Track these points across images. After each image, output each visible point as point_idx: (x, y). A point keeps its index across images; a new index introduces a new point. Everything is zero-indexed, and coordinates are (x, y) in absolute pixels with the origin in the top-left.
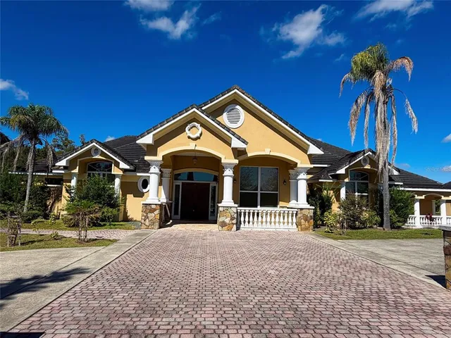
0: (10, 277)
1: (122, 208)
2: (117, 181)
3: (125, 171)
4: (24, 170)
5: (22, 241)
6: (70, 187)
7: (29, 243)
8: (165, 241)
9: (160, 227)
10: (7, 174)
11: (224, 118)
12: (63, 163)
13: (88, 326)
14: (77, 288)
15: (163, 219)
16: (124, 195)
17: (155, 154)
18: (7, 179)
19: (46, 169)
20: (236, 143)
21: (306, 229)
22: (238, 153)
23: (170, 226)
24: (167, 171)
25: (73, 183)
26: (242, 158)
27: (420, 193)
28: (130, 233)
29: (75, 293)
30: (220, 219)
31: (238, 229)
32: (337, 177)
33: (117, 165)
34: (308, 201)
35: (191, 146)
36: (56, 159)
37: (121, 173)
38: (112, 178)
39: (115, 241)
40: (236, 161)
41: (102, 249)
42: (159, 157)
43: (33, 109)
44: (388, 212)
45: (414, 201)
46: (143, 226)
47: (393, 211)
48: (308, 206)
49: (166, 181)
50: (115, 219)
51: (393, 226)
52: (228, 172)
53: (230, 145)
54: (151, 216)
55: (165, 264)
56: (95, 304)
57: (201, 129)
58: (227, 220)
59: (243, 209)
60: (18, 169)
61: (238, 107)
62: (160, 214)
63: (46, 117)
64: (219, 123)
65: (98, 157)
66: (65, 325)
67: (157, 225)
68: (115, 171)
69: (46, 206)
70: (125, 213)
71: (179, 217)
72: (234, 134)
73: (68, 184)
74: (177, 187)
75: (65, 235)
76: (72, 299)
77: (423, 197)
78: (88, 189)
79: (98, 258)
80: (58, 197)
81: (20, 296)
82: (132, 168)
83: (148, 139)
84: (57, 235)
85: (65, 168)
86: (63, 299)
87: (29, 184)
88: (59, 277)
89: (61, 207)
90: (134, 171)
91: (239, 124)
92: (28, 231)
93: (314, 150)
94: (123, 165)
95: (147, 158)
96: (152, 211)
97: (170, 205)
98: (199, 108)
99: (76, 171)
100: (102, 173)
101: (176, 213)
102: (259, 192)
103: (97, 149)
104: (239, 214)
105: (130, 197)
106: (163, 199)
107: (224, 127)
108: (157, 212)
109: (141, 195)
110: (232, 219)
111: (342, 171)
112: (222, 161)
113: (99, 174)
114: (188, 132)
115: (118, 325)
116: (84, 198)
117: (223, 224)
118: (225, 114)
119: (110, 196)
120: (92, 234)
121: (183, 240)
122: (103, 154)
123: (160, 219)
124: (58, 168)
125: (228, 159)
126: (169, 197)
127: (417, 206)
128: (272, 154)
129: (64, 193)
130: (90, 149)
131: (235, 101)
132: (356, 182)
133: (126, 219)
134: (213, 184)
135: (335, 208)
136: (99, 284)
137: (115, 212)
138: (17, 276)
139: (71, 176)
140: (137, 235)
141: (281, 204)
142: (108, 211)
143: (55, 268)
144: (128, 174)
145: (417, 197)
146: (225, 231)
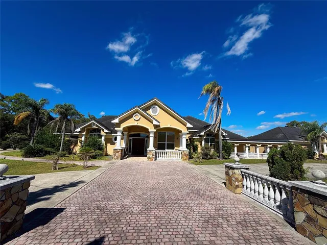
0: (53, 185)
1: (105, 150)
2: (103, 138)
3: (107, 133)
4: (60, 132)
5: (59, 167)
6: (81, 140)
7: (62, 168)
8: (122, 166)
9: (121, 159)
10: (52, 134)
11: (150, 112)
12: (78, 130)
13: (83, 205)
14: (80, 190)
15: (123, 155)
16: (106, 144)
17: (120, 127)
18: (52, 137)
19: (71, 132)
20: (155, 123)
21: (186, 160)
22: (156, 126)
23: (126, 158)
24: (126, 133)
25: (83, 139)
26: (158, 128)
27: (237, 143)
28: (108, 162)
29: (79, 192)
30: (148, 156)
31: (155, 160)
32: (200, 136)
33: (103, 130)
34: (187, 147)
35: (135, 124)
36: (76, 128)
37: (105, 134)
38: (101, 136)
39: (100, 167)
40: (155, 130)
41: (93, 171)
42: (121, 129)
43: (66, 105)
44: (222, 152)
45: (234, 146)
46: (114, 159)
47: (223, 151)
48: (187, 150)
49: (125, 137)
50: (102, 155)
51: (224, 158)
52: (152, 135)
53: (152, 123)
54: (117, 154)
55: (119, 178)
56: (86, 196)
57: (140, 116)
58: (151, 156)
59: (158, 151)
60: (58, 132)
61: (156, 106)
62: (121, 154)
63: (72, 109)
64: (148, 114)
65: (95, 127)
66: (74, 205)
67: (120, 158)
68: (102, 133)
69: (70, 149)
70: (106, 151)
71: (131, 153)
72: (154, 119)
73: (81, 139)
74: (130, 140)
75: (78, 164)
76: (78, 195)
77: (238, 145)
78: (90, 142)
79: (91, 176)
80: (76, 144)
81: (57, 194)
82: (110, 132)
83: (116, 121)
84: (74, 164)
85: (79, 132)
86: (74, 194)
87: (62, 139)
88: (73, 185)
89: (77, 149)
90: (111, 133)
91: (157, 114)
92: (62, 162)
93: (189, 125)
94: (106, 131)
95: (116, 129)
96: (118, 152)
97: (127, 149)
98: (139, 107)
99: (85, 133)
100: (96, 134)
101: (130, 152)
102: (166, 143)
103: (94, 124)
104: (156, 153)
105: (109, 145)
106: (124, 146)
107: (150, 116)
108: (120, 152)
109: (114, 144)
110: (153, 155)
111: (202, 134)
112: (149, 130)
113: (95, 135)
114: (134, 118)
115: (94, 205)
116: (88, 146)
117: (149, 158)
118: (151, 109)
119: (99, 145)
120: (90, 163)
121: (129, 166)
122: (97, 126)
123: (121, 156)
124: (76, 132)
125: (152, 129)
126: (127, 145)
127: (236, 149)
128: (171, 127)
129: (79, 144)
130: (91, 124)
131: (155, 104)
132: (209, 138)
133: (107, 155)
134: (146, 139)
135: (199, 150)
136: (89, 188)
137: (101, 152)
138: (57, 185)
139: (82, 135)
140: (110, 163)
141: (176, 148)
142: (98, 152)
143: (72, 181)
144: (108, 134)
145: (235, 145)
146: (149, 161)
